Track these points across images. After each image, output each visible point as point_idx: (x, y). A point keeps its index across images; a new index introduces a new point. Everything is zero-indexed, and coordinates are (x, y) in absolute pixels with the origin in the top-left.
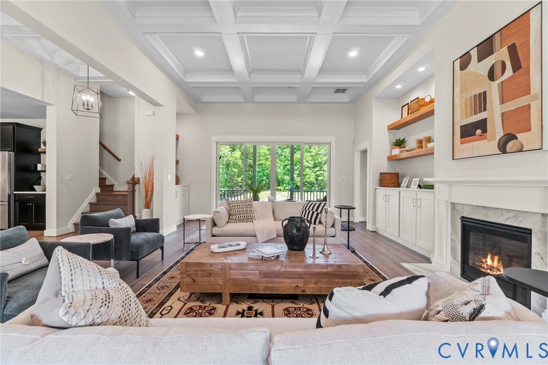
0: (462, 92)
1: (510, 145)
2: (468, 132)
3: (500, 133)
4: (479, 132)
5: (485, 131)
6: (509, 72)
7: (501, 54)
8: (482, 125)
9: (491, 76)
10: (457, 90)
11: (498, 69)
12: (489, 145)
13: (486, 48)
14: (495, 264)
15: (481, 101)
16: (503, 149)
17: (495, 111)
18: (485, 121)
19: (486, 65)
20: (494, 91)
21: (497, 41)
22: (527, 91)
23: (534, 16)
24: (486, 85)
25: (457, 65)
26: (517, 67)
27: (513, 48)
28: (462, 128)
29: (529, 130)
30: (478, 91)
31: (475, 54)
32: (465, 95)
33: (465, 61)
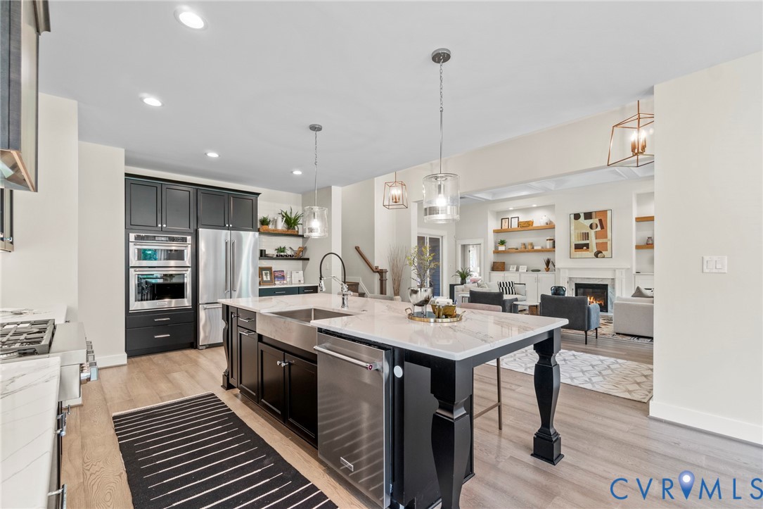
0: (575, 229)
1: (599, 255)
2: (578, 247)
3: (595, 250)
4: (585, 248)
5: (588, 248)
6: (599, 228)
7: (595, 221)
8: (587, 246)
9: (591, 227)
10: (573, 228)
11: (594, 226)
12: (590, 254)
13: (588, 216)
14: (592, 300)
15: (586, 236)
16: (596, 255)
17: (593, 241)
18: (588, 244)
19: (589, 222)
20: (592, 233)
21: (594, 215)
22: (606, 237)
23: (609, 213)
24: (588, 230)
25: (572, 216)
26: (602, 227)
27: (600, 221)
28: (575, 245)
29: (607, 250)
30: (584, 231)
31: (582, 215)
32: (577, 231)
33: (577, 217)
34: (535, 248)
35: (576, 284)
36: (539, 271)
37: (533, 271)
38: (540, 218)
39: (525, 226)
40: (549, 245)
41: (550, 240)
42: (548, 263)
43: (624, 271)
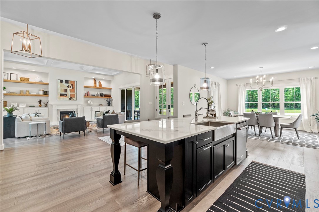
0: (61, 87)
1: (71, 99)
2: (62, 95)
3: (70, 97)
4: (65, 96)
5: (66, 96)
6: (71, 88)
7: (70, 85)
8: (66, 95)
9: (68, 87)
10: (59, 86)
11: (69, 87)
12: (68, 98)
13: (67, 82)
15: (66, 90)
16: (70, 99)
17: (69, 93)
18: (67, 94)
19: (67, 85)
20: (68, 90)
21: (69, 82)
22: (74, 92)
23: (76, 82)
24: (67, 88)
25: (59, 81)
26: (73, 88)
27: (72, 85)
28: (60, 94)
29: (74, 97)
30: (65, 88)
31: (64, 81)
32: (61, 88)
33: (61, 81)
34: (32, 94)
35: (60, 112)
36: (34, 106)
37: (30, 106)
38: (35, 78)
39: (25, 80)
40: (41, 93)
41: (42, 90)
42: (40, 102)
43: (81, 106)
